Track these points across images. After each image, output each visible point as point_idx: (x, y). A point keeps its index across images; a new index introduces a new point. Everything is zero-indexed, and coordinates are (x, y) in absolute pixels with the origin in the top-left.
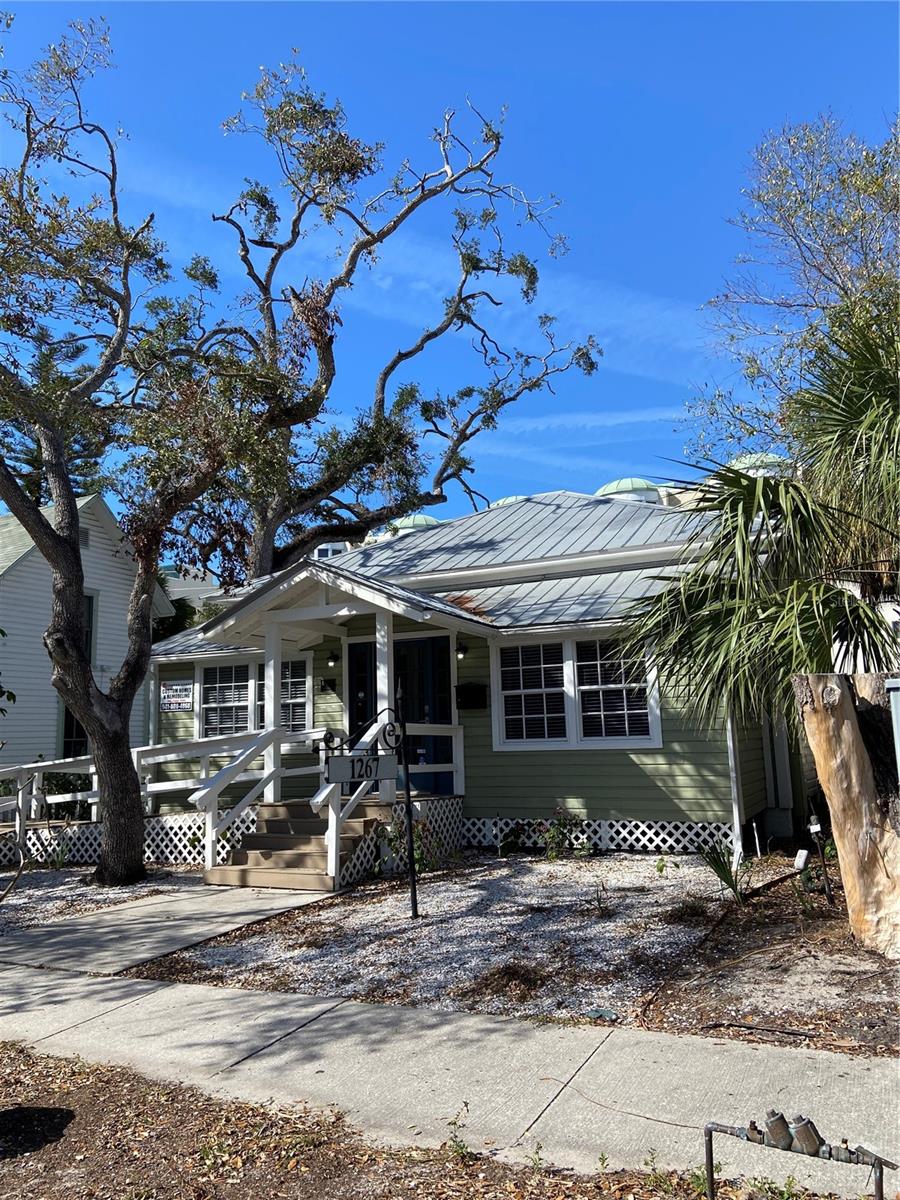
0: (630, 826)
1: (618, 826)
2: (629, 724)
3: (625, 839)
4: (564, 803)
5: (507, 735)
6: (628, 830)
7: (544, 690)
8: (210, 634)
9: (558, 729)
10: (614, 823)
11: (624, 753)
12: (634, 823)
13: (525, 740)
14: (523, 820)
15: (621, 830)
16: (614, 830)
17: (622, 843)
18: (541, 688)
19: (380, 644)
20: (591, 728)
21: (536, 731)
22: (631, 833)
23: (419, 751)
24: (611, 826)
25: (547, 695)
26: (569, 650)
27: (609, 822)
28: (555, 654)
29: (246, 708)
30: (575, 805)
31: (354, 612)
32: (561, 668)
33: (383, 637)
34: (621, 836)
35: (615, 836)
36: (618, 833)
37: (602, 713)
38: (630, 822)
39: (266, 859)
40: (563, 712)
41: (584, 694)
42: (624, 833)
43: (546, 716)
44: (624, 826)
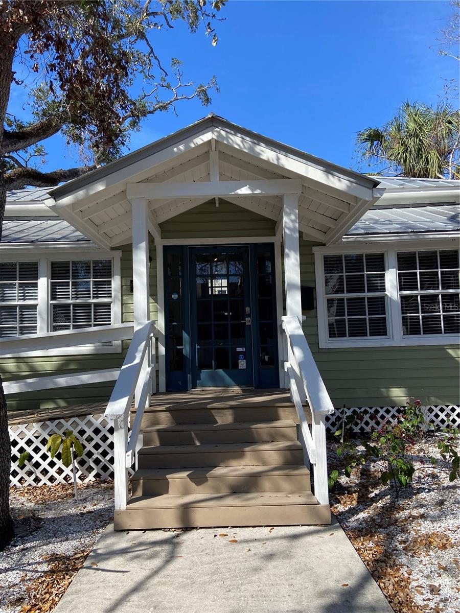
0: (448, 410)
1: (436, 410)
2: (444, 324)
3: (443, 421)
4: (388, 392)
5: (330, 334)
6: (445, 413)
7: (366, 295)
8: (66, 200)
9: (380, 328)
10: (433, 408)
11: (442, 348)
12: (450, 407)
13: (348, 338)
14: (360, 408)
15: (439, 413)
16: (434, 413)
17: (440, 424)
18: (364, 292)
19: (289, 229)
20: (411, 327)
21: (358, 331)
22: (448, 415)
23: (239, 349)
24: (431, 410)
25: (368, 298)
26: (391, 259)
27: (428, 407)
28: (378, 262)
29: (34, 307)
30: (398, 394)
31: (258, 191)
32: (383, 276)
33: (292, 221)
34: (440, 418)
35: (434, 419)
36: (437, 416)
37: (421, 315)
38: (447, 406)
39: (198, 484)
40: (385, 314)
41: (403, 298)
42: (442, 416)
43: (367, 317)
44: (442, 410)
